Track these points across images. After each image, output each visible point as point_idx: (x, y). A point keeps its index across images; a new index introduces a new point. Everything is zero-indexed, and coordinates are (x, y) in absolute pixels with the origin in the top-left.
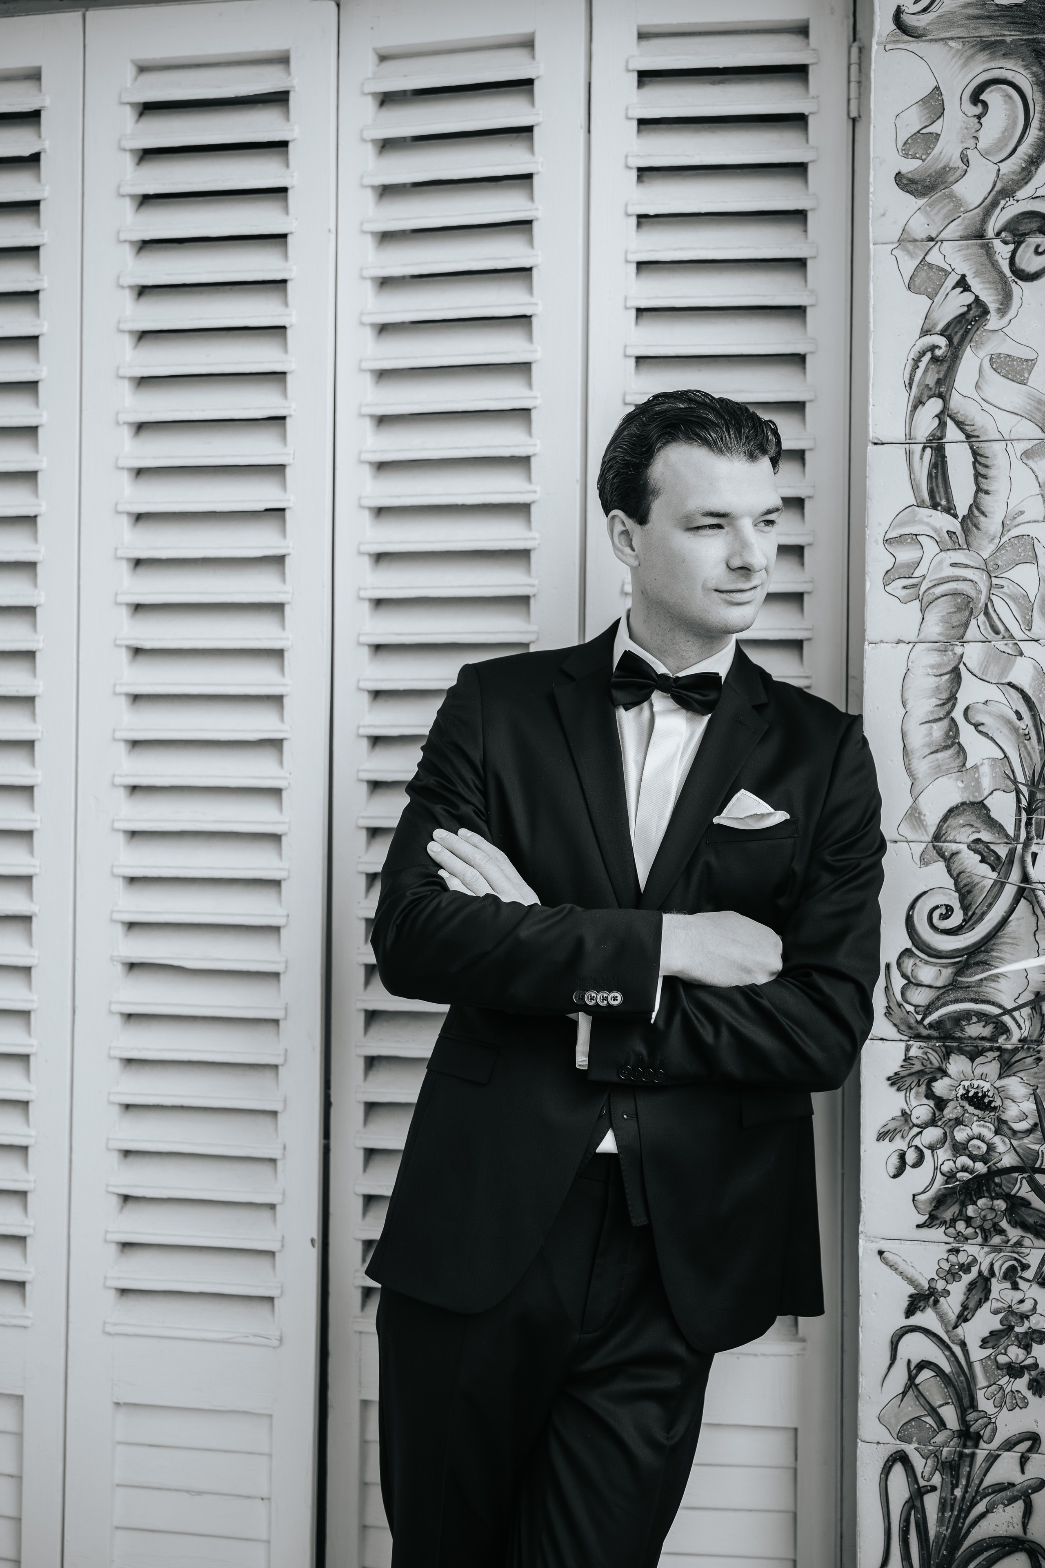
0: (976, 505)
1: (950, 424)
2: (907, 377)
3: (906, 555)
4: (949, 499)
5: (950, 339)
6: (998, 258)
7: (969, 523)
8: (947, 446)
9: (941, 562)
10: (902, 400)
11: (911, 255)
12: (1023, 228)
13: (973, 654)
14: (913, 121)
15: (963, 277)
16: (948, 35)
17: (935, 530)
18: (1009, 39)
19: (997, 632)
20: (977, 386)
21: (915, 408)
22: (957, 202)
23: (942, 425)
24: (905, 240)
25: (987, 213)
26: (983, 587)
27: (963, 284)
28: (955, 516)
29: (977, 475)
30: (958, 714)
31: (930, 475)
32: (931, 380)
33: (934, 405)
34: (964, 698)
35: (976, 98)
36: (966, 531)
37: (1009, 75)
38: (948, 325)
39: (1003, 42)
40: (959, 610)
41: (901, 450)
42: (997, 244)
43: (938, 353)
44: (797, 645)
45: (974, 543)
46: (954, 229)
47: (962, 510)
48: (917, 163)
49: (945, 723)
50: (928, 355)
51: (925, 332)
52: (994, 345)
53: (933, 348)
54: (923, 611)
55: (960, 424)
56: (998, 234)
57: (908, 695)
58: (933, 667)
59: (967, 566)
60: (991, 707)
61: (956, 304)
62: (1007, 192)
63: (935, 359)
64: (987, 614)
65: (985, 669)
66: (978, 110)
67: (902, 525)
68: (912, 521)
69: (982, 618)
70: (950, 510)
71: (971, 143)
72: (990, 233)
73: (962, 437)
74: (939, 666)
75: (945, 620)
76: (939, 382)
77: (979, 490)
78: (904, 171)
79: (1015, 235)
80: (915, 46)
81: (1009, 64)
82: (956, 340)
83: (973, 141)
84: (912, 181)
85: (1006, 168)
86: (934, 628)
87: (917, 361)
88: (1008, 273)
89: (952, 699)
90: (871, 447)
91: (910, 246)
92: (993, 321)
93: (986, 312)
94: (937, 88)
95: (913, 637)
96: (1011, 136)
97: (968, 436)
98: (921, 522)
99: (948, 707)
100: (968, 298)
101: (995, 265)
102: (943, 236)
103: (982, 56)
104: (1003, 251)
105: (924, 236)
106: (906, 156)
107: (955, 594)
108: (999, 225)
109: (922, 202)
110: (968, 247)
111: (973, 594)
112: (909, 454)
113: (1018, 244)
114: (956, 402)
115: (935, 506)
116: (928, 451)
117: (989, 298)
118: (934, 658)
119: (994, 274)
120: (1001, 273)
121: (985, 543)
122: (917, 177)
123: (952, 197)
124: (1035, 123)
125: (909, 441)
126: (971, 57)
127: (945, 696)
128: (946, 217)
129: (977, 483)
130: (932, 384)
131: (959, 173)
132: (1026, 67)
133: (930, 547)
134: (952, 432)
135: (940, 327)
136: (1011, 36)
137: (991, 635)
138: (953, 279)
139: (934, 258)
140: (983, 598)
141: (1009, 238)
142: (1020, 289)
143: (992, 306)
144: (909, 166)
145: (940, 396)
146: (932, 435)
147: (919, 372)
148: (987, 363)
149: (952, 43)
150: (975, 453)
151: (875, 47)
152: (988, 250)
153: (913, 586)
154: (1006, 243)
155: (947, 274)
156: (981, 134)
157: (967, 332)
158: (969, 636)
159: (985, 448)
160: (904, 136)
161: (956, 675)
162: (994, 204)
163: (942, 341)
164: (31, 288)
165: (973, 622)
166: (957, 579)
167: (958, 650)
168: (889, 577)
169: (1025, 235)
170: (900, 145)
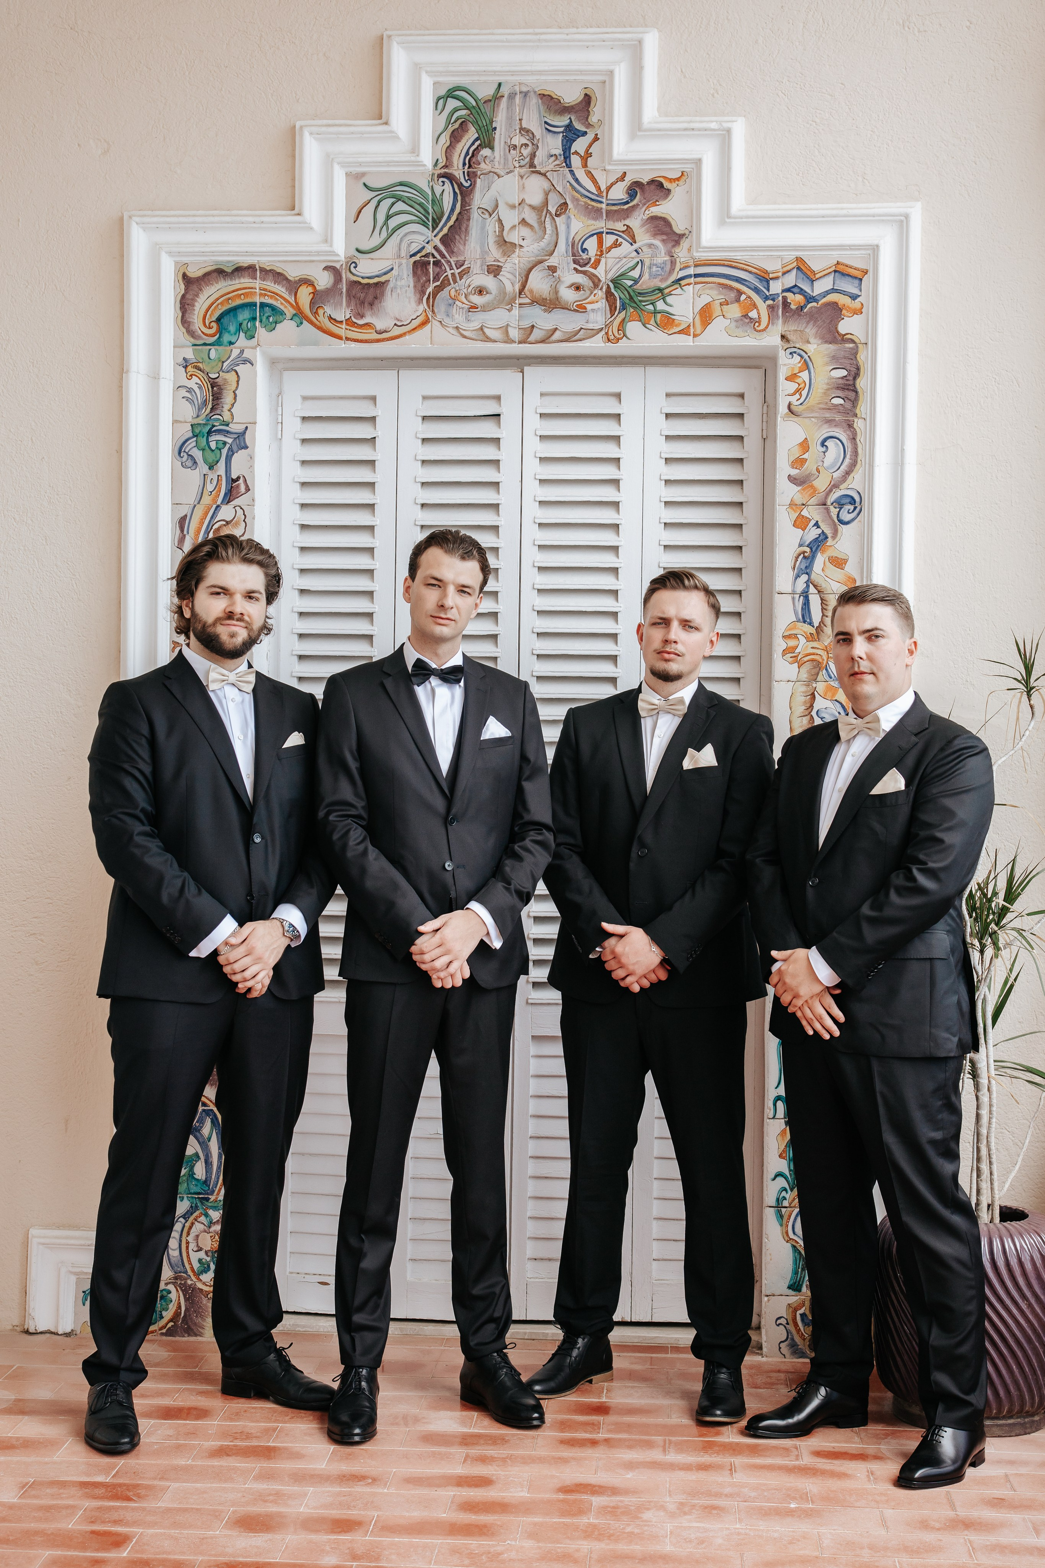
0: (822, 622)
1: (811, 586)
2: (793, 564)
3: (792, 643)
4: (811, 619)
5: (811, 549)
6: (832, 514)
7: (819, 629)
8: (810, 596)
9: (807, 647)
10: (791, 575)
11: (795, 511)
12: (843, 502)
13: (820, 687)
14: (796, 453)
15: (817, 521)
16: (811, 416)
17: (805, 632)
18: (837, 419)
19: (831, 678)
20: (823, 570)
21: (796, 578)
22: (815, 490)
23: (808, 586)
24: (792, 505)
25: (828, 494)
26: (825, 658)
27: (817, 525)
28: (813, 626)
29: (823, 609)
30: (814, 713)
31: (802, 608)
32: (803, 567)
33: (804, 578)
34: (817, 706)
35: (823, 444)
36: (818, 633)
37: (837, 435)
38: (811, 542)
39: (835, 420)
40: (815, 668)
41: (790, 597)
42: (832, 508)
43: (806, 554)
44: (737, 680)
45: (821, 639)
46: (813, 501)
47: (816, 624)
48: (797, 471)
49: (809, 717)
50: (802, 555)
51: (800, 545)
52: (830, 553)
53: (804, 552)
54: (799, 667)
55: (815, 586)
56: (832, 504)
57: (792, 705)
58: (803, 692)
59: (818, 649)
60: (828, 711)
61: (812, 534)
62: (836, 486)
63: (805, 557)
64: (826, 670)
65: (826, 694)
66: (824, 449)
67: (790, 630)
68: (795, 628)
69: (824, 671)
70: (811, 624)
71: (820, 464)
72: (829, 503)
73: (817, 592)
74: (805, 692)
75: (808, 672)
76: (806, 567)
77: (823, 615)
78: (792, 474)
79: (839, 505)
80: (796, 419)
81: (837, 430)
82: (814, 550)
83: (821, 463)
84: (795, 479)
85: (836, 475)
86: (804, 675)
87: (797, 558)
88: (837, 521)
89: (812, 706)
90: (777, 595)
91: (794, 507)
92: (830, 542)
93: (827, 538)
94: (806, 439)
95: (795, 680)
96: (838, 461)
97: (819, 592)
98: (798, 629)
99: (810, 710)
100: (819, 531)
101: (830, 517)
102: (808, 503)
103: (826, 426)
104: (834, 511)
105: (800, 503)
106: (793, 468)
107: (813, 660)
108: (832, 500)
109: (799, 488)
110: (819, 509)
111: (820, 660)
112: (793, 599)
113: (841, 508)
114: (813, 576)
115: (805, 622)
116: (802, 597)
117: (829, 532)
118: (804, 689)
119: (830, 521)
120: (833, 521)
121: (826, 638)
122: (797, 477)
123: (812, 486)
124: (848, 456)
125: (794, 593)
126: (821, 425)
127: (808, 705)
128: (810, 495)
129: (822, 612)
130: (803, 568)
131: (816, 476)
132: (844, 432)
133: (802, 640)
134: (812, 589)
135: (807, 543)
136: (838, 417)
137: (828, 679)
138: (813, 523)
139: (805, 513)
140: (825, 662)
141: (837, 506)
142: (842, 529)
143: (829, 535)
144: (794, 472)
145: (807, 573)
146: (803, 590)
147: (798, 563)
148: (827, 560)
149: (813, 419)
150: (822, 599)
151: (779, 419)
152: (828, 511)
153: (795, 657)
154: (835, 508)
155: (810, 520)
156: (825, 460)
157: (819, 546)
158: (819, 678)
159: (826, 597)
160: (792, 459)
161: (813, 695)
162: (831, 491)
163: (808, 550)
164: (371, 502)
165: (821, 673)
166: (814, 654)
167: (814, 685)
168: (785, 652)
169: (843, 504)
170: (790, 463)
